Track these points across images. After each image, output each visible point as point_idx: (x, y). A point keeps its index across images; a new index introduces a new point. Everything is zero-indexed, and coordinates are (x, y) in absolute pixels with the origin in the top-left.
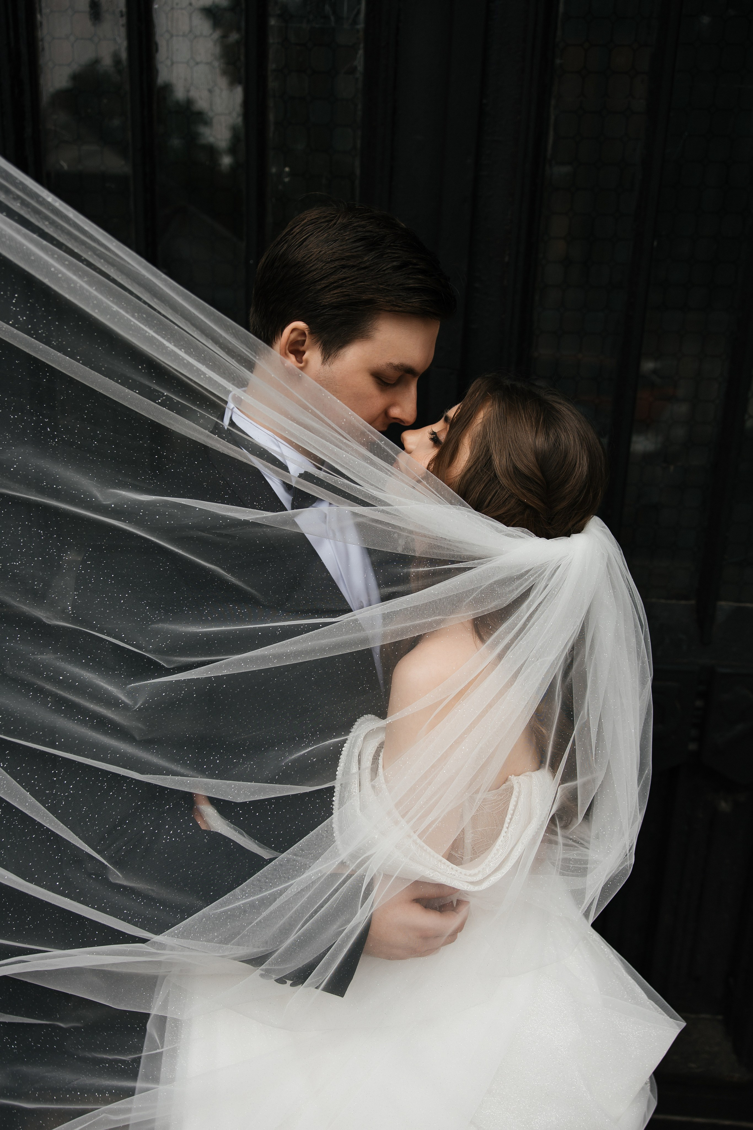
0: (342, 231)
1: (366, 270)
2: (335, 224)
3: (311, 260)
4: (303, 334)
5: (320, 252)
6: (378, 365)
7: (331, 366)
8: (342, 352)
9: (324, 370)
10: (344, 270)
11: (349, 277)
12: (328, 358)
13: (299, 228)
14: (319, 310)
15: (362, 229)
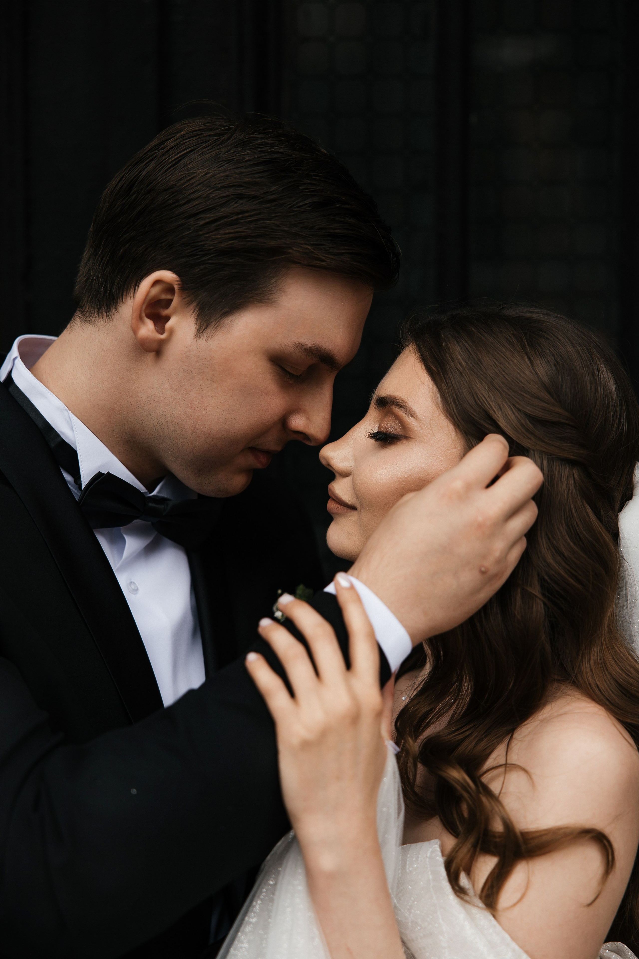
0: (239, 149)
1: (274, 203)
2: (229, 139)
3: (193, 184)
4: (169, 289)
5: (207, 174)
6: (281, 345)
7: (209, 341)
8: (228, 320)
9: (198, 347)
10: (241, 202)
11: (247, 212)
12: (206, 328)
13: (174, 141)
14: (198, 256)
15: (268, 148)
